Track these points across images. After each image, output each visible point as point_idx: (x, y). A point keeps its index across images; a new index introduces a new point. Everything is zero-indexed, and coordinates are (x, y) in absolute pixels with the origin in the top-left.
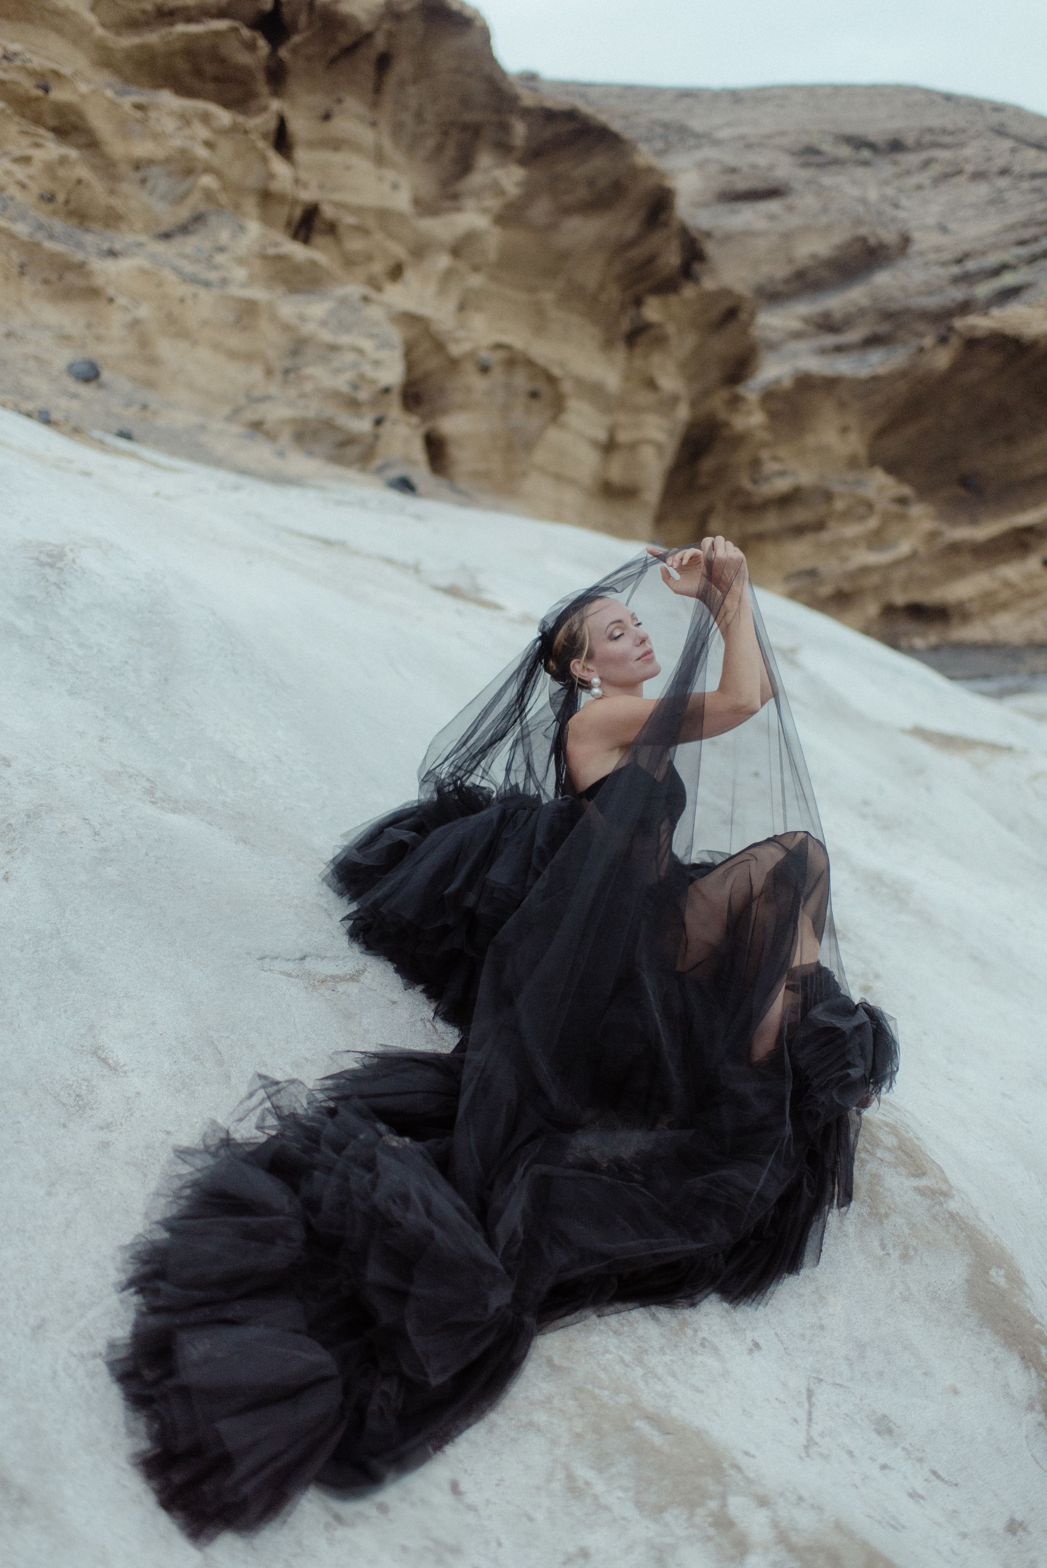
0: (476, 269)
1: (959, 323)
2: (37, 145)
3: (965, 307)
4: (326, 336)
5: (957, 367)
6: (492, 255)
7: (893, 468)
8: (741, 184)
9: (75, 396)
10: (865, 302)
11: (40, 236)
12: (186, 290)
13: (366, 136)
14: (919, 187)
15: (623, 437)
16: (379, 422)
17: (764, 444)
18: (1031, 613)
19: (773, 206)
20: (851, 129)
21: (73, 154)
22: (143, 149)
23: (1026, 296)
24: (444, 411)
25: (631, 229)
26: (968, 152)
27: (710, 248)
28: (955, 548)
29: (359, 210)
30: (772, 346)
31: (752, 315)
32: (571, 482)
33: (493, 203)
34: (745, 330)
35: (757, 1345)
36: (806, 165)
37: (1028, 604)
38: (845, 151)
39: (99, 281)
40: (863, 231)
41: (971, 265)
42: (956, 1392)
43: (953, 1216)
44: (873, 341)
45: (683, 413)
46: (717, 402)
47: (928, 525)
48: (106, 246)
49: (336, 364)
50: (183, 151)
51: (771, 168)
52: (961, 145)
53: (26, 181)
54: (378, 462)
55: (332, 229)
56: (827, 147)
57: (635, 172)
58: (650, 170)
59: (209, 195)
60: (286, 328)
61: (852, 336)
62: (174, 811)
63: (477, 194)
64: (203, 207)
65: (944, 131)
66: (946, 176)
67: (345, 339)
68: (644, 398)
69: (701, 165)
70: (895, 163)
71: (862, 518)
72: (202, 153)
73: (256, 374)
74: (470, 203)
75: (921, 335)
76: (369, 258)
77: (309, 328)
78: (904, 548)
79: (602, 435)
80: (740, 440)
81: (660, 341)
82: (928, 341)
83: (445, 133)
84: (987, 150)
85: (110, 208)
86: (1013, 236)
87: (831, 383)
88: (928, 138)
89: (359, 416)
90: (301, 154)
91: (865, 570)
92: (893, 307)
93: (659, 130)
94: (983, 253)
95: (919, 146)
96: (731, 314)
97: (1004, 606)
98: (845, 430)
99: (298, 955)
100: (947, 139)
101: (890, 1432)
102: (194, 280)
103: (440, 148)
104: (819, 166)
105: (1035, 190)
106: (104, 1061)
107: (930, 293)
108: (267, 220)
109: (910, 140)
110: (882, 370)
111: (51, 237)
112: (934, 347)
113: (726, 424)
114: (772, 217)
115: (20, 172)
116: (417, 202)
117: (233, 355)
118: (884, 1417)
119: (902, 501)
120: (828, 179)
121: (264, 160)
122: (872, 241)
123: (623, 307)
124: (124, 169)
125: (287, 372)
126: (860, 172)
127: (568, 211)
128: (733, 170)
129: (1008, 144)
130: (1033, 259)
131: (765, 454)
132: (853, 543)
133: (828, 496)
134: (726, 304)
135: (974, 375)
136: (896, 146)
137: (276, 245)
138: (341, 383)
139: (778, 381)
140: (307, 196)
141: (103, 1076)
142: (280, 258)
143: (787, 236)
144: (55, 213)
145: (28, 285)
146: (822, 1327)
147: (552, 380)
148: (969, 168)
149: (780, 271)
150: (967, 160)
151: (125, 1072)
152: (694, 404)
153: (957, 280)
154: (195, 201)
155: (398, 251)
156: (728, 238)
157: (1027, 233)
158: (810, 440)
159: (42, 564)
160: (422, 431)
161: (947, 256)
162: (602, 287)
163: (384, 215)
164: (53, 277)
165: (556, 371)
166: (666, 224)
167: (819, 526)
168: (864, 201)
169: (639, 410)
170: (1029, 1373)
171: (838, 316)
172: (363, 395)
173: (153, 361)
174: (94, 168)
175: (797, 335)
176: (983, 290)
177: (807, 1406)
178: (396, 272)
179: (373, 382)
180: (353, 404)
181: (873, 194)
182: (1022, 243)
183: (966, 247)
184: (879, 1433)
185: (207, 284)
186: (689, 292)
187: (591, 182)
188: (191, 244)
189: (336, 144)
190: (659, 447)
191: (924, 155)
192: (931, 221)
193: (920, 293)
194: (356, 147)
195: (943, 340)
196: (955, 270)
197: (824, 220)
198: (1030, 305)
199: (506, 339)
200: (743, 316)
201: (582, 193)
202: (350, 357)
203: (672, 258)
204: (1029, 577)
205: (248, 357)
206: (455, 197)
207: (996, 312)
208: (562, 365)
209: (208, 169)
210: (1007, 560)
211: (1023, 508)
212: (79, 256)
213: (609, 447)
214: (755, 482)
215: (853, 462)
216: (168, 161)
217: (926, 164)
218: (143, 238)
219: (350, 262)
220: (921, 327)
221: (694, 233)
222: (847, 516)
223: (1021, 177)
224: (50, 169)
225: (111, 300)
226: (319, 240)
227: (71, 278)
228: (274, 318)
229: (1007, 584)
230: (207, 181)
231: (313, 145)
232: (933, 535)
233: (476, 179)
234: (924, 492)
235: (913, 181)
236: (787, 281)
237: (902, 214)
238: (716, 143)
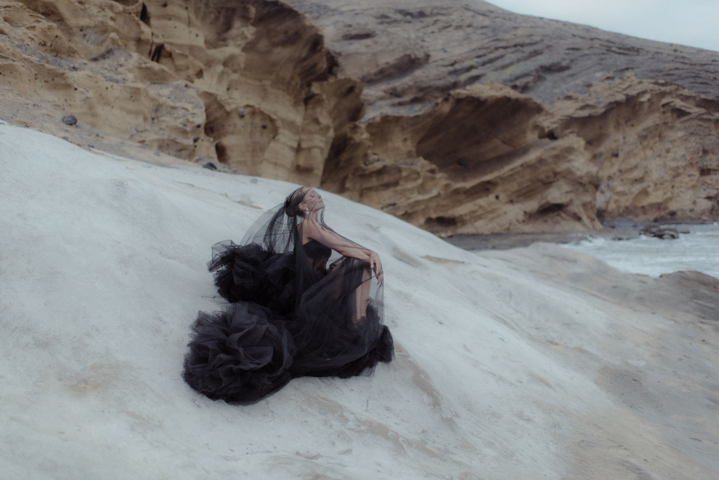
0: (235, 71)
1: (452, 92)
2: (38, 22)
3: (455, 85)
4: (170, 103)
5: (453, 111)
6: (242, 66)
7: (427, 157)
8: (354, 32)
9: (67, 131)
10: (411, 83)
11: (43, 62)
12: (109, 84)
13: (184, 14)
14: (433, 32)
15: (304, 145)
16: (196, 140)
17: (369, 147)
18: (492, 219)
19: (368, 41)
20: (401, 7)
21: (55, 25)
22: (84, 22)
23: (482, 80)
24: (224, 135)
25: (305, 53)
26: (454, 17)
27: (340, 60)
28: (457, 192)
29: (181, 46)
30: (371, 104)
31: (361, 90)
32: (282, 166)
33: (242, 43)
34: (358, 96)
35: (352, 390)
36: (382, 23)
37: (490, 216)
38: (399, 17)
39: (70, 81)
40: (408, 52)
41: (457, 66)
42: (409, 401)
43: (410, 362)
44: (415, 101)
45: (331, 134)
46: (347, 129)
47: (444, 182)
48: (72, 65)
49: (176, 115)
50: (102, 23)
51: (366, 25)
52: (450, 14)
53: (33, 37)
54: (197, 157)
55: (170, 55)
56: (392, 15)
57: (305, 28)
58: (312, 27)
59: (114, 41)
60: (153, 100)
61: (406, 98)
62: (169, 259)
63: (234, 38)
64: (111, 46)
65: (443, 8)
66: (445, 28)
67: (178, 104)
68: (313, 127)
69: (335, 23)
70: (422, 22)
71: (415, 179)
72: (111, 23)
73: (140, 120)
74: (231, 43)
75: (437, 98)
76: (188, 68)
77: (163, 100)
78: (434, 193)
79: (295, 145)
80: (358, 145)
81: (320, 102)
82: (440, 100)
83: (219, 12)
84: (461, 16)
85: (70, 47)
86: (475, 54)
87: (398, 119)
88: (435, 11)
89: (188, 138)
90: (153, 21)
91: (417, 202)
92: (424, 85)
93: (315, 8)
94: (463, 61)
95: (432, 15)
96: (351, 90)
97: (480, 217)
98: (405, 140)
99: (213, 296)
100: (444, 12)
101: (390, 410)
102: (111, 80)
103: (217, 18)
104: (388, 23)
105: (483, 34)
106: (161, 321)
107: (440, 79)
108: (139, 51)
109: (428, 12)
110: (420, 113)
111: (48, 62)
112: (442, 102)
113: (351, 138)
114: (368, 46)
115: (30, 33)
116: (206, 42)
117: (129, 112)
118: (388, 407)
119: (432, 171)
120: (392, 29)
121: (139, 25)
122: (413, 57)
123: (302, 87)
124: (75, 30)
125: (153, 119)
126: (406, 26)
127: (275, 45)
128: (350, 26)
129: (471, 14)
130: (484, 64)
131: (369, 152)
132: (412, 190)
133: (399, 170)
134: (349, 85)
135: (460, 115)
136: (422, 14)
137: (145, 63)
138: (178, 123)
139: (373, 118)
140: (158, 41)
141: (162, 324)
142: (147, 68)
143: (375, 54)
144: (46, 50)
145: (39, 83)
146: (371, 387)
147: (272, 120)
148: (454, 24)
149: (373, 70)
150: (453, 21)
151: (168, 324)
152: (336, 130)
153: (451, 73)
154: (108, 44)
155: (200, 65)
156: (348, 56)
157: (481, 53)
158: (390, 145)
159: (118, 186)
160: (214, 144)
161: (447, 63)
162: (292, 78)
163: (192, 48)
164: (50, 80)
165: (274, 117)
166: (320, 50)
167: (396, 183)
168: (408, 39)
169: (311, 133)
170: (430, 397)
171: (399, 89)
172: (188, 129)
173: (94, 115)
174: (62, 30)
175: (382, 98)
176: (463, 77)
177: (366, 403)
178: (200, 74)
179: (193, 122)
180: (184, 133)
181: (413, 36)
182: (479, 57)
183: (455, 58)
184: (387, 410)
185: (117, 82)
186: (332, 80)
187: (286, 33)
188: (107, 63)
189: (169, 18)
190: (322, 150)
191: (435, 19)
192: (439, 47)
193: (435, 79)
194: (178, 18)
195: (446, 100)
196: (451, 68)
197: (391, 47)
198: (483, 84)
199: (251, 103)
200: (357, 90)
201: (281, 37)
202: (181, 112)
203: (323, 65)
204: (490, 204)
205: (137, 113)
206: (225, 40)
207: (468, 87)
208: (275, 113)
209: (114, 30)
210: (480, 197)
211: (486, 174)
212: (61, 71)
213: (298, 150)
214: (365, 164)
215: (409, 154)
216: (95, 27)
217: (436, 22)
218: (85, 61)
219: (178, 70)
220: (437, 94)
221: (333, 54)
222: (408, 178)
223: (477, 28)
224: (44, 32)
225: (76, 89)
226: (164, 60)
227: (57, 80)
228: (147, 95)
229: (481, 207)
230: (113, 35)
231: (159, 17)
232: (447, 186)
233: (234, 32)
234: (442, 167)
235: (430, 30)
236: (375, 74)
237: (425, 44)
238: (342, 13)
